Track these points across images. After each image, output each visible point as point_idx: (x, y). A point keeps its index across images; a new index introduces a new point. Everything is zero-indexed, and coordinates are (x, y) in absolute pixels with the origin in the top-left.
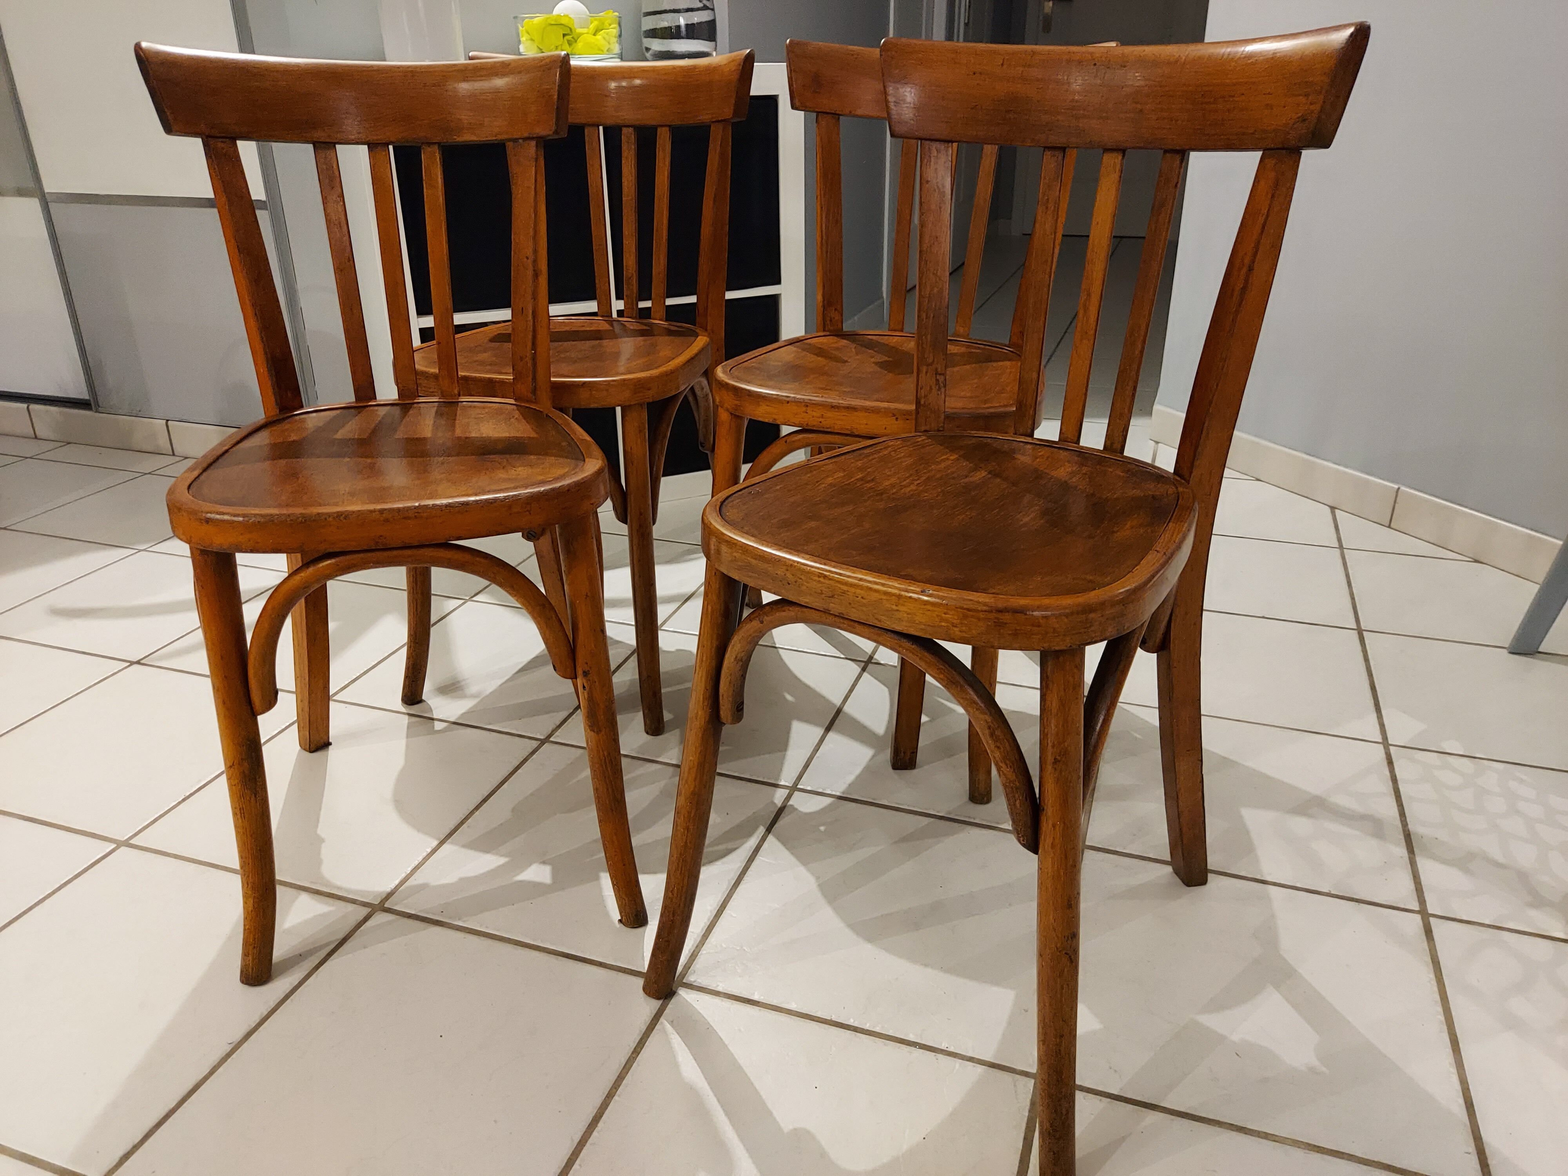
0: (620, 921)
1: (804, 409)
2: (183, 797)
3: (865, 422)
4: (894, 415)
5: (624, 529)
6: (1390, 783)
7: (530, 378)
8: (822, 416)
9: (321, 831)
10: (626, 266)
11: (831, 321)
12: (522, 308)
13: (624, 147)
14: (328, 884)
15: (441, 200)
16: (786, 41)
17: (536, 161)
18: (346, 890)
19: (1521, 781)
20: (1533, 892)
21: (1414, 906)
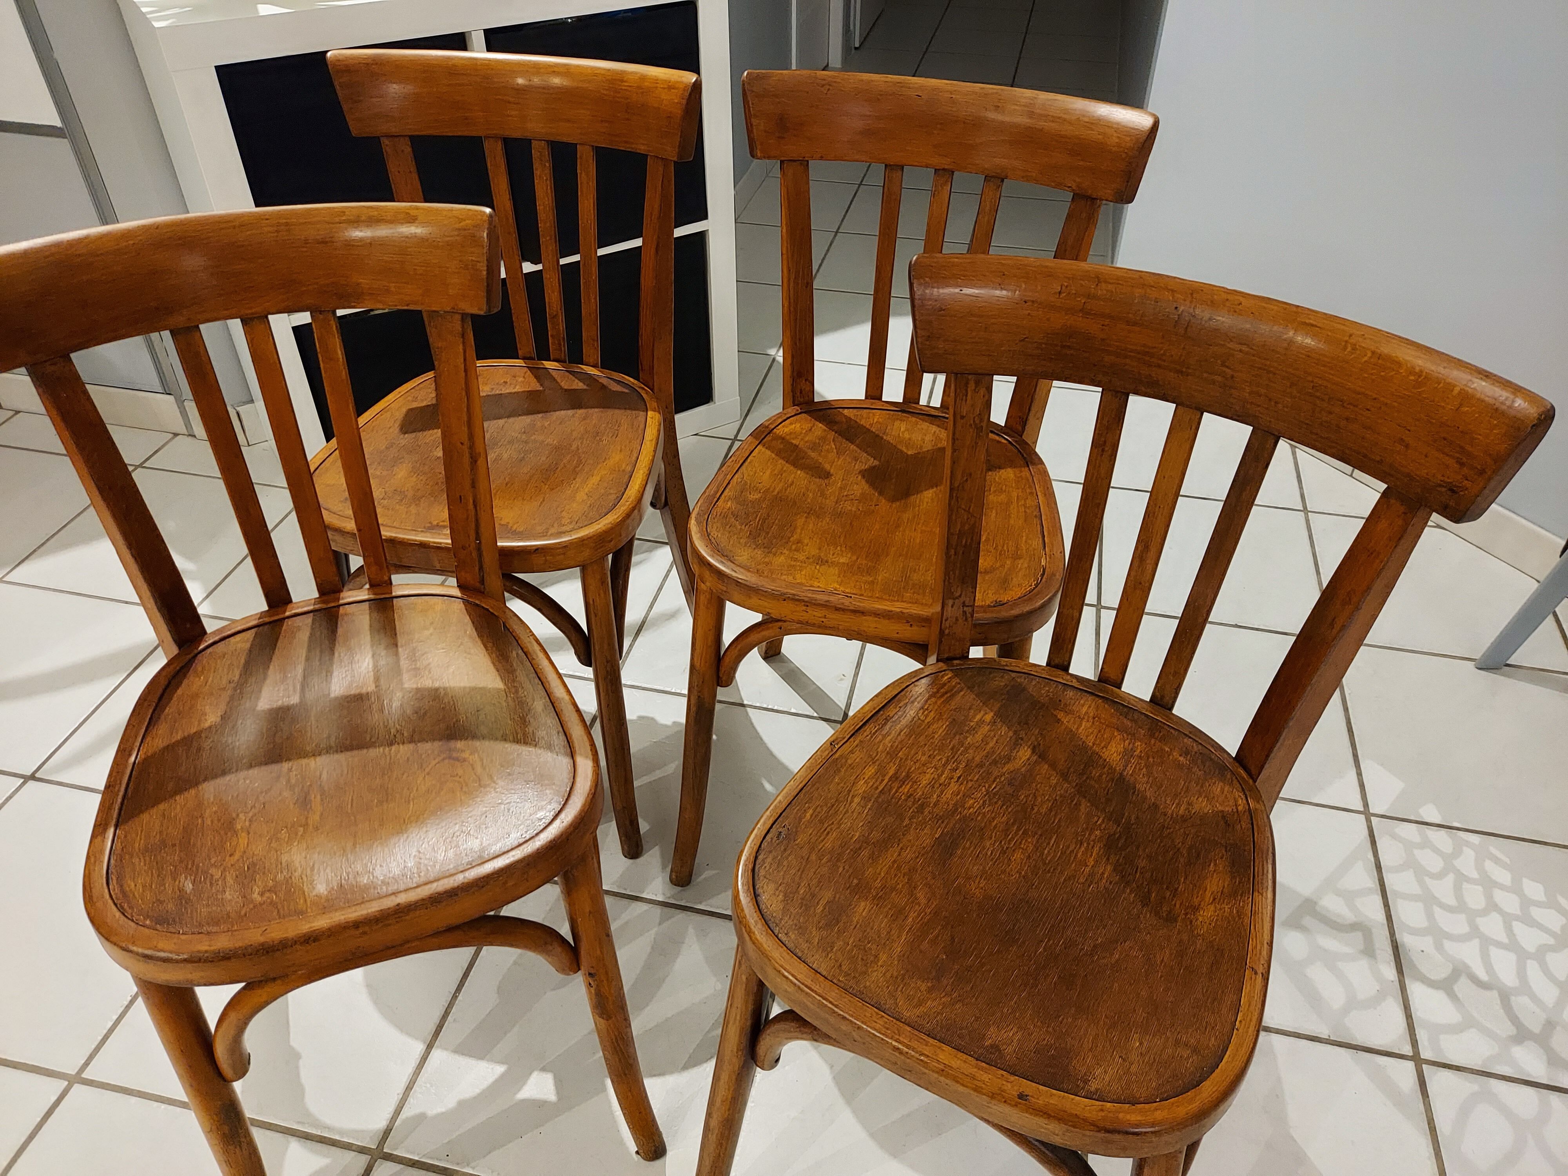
0: (637, 1153)
1: (804, 608)
2: (130, 998)
3: (874, 625)
4: (908, 622)
5: (588, 672)
7: (477, 568)
8: (825, 617)
9: (296, 1041)
10: (549, 303)
11: (801, 393)
12: (460, 497)
13: (536, 165)
14: (317, 1124)
15: (344, 373)
16: (743, 73)
17: (463, 336)
18: (341, 1132)
19: (1498, 860)
20: (1515, 1020)
21: (1407, 1050)
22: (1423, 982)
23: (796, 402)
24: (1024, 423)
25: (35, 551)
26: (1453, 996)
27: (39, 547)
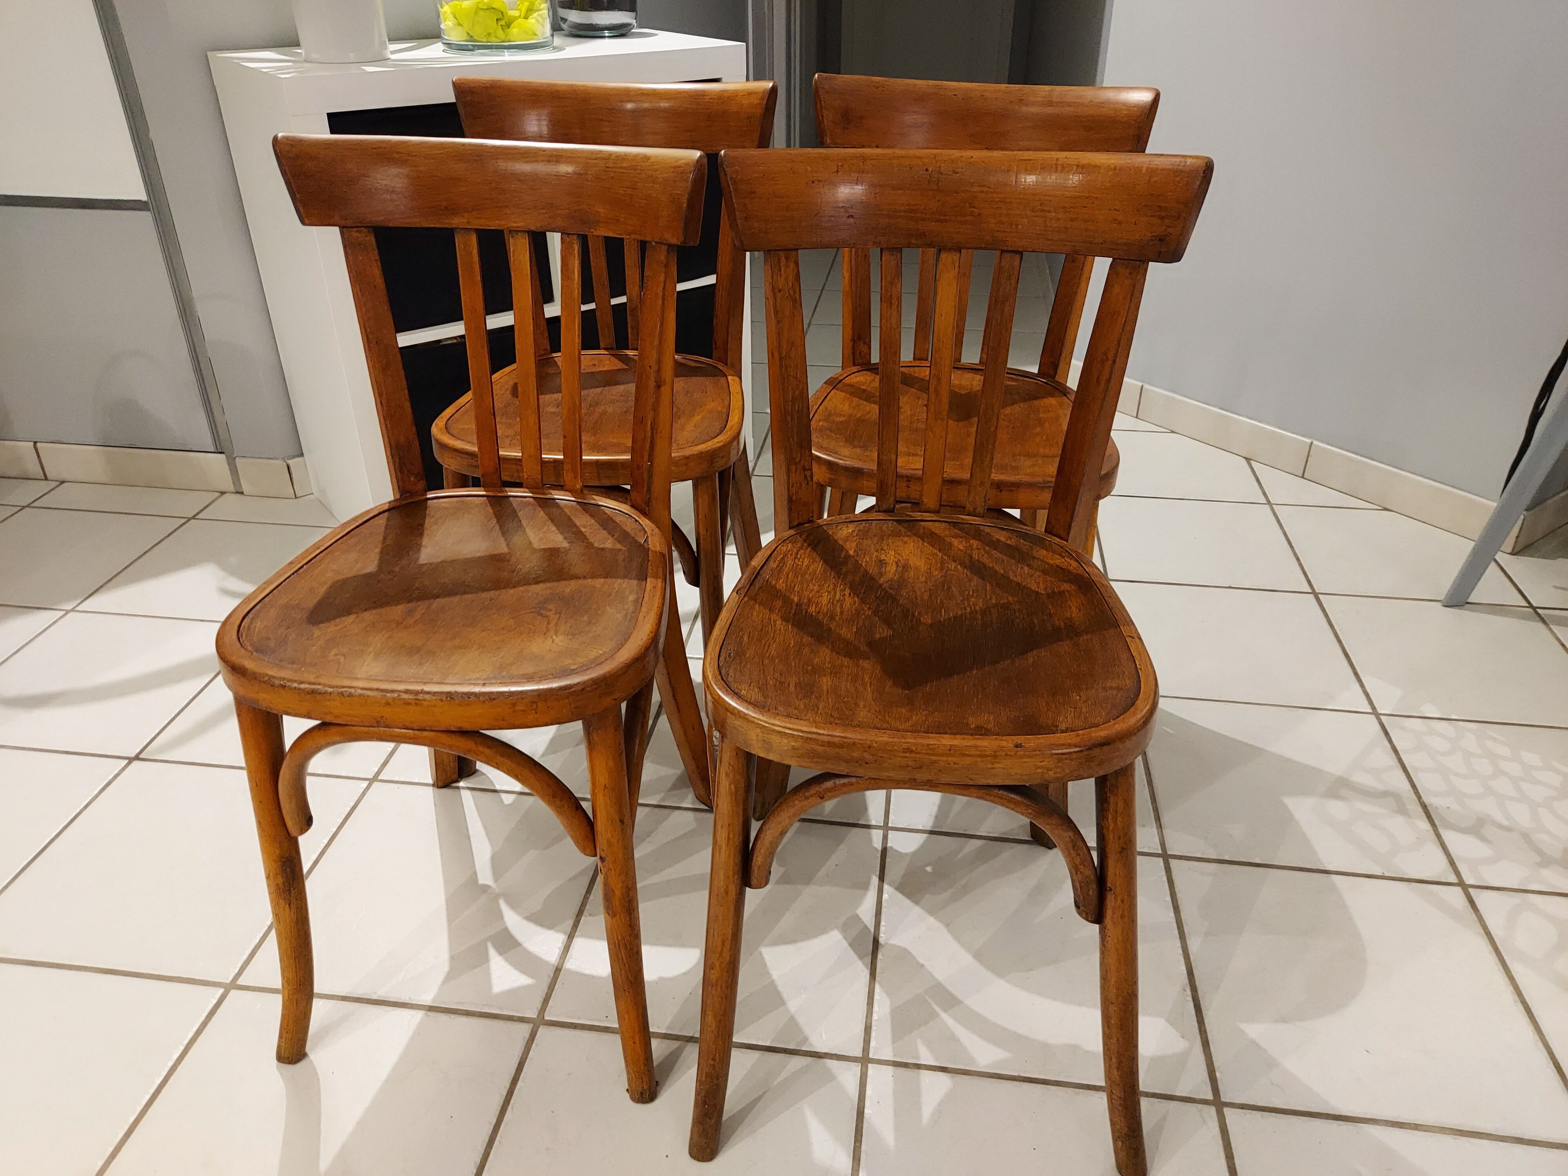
6: (1394, 755)
7: (645, 489)
11: (860, 354)
19: (1495, 740)
20: (1539, 852)
21: (1453, 879)
22: (1454, 830)
23: (856, 362)
24: (1055, 366)
25: (102, 586)
26: (1484, 839)
27: (106, 583)
